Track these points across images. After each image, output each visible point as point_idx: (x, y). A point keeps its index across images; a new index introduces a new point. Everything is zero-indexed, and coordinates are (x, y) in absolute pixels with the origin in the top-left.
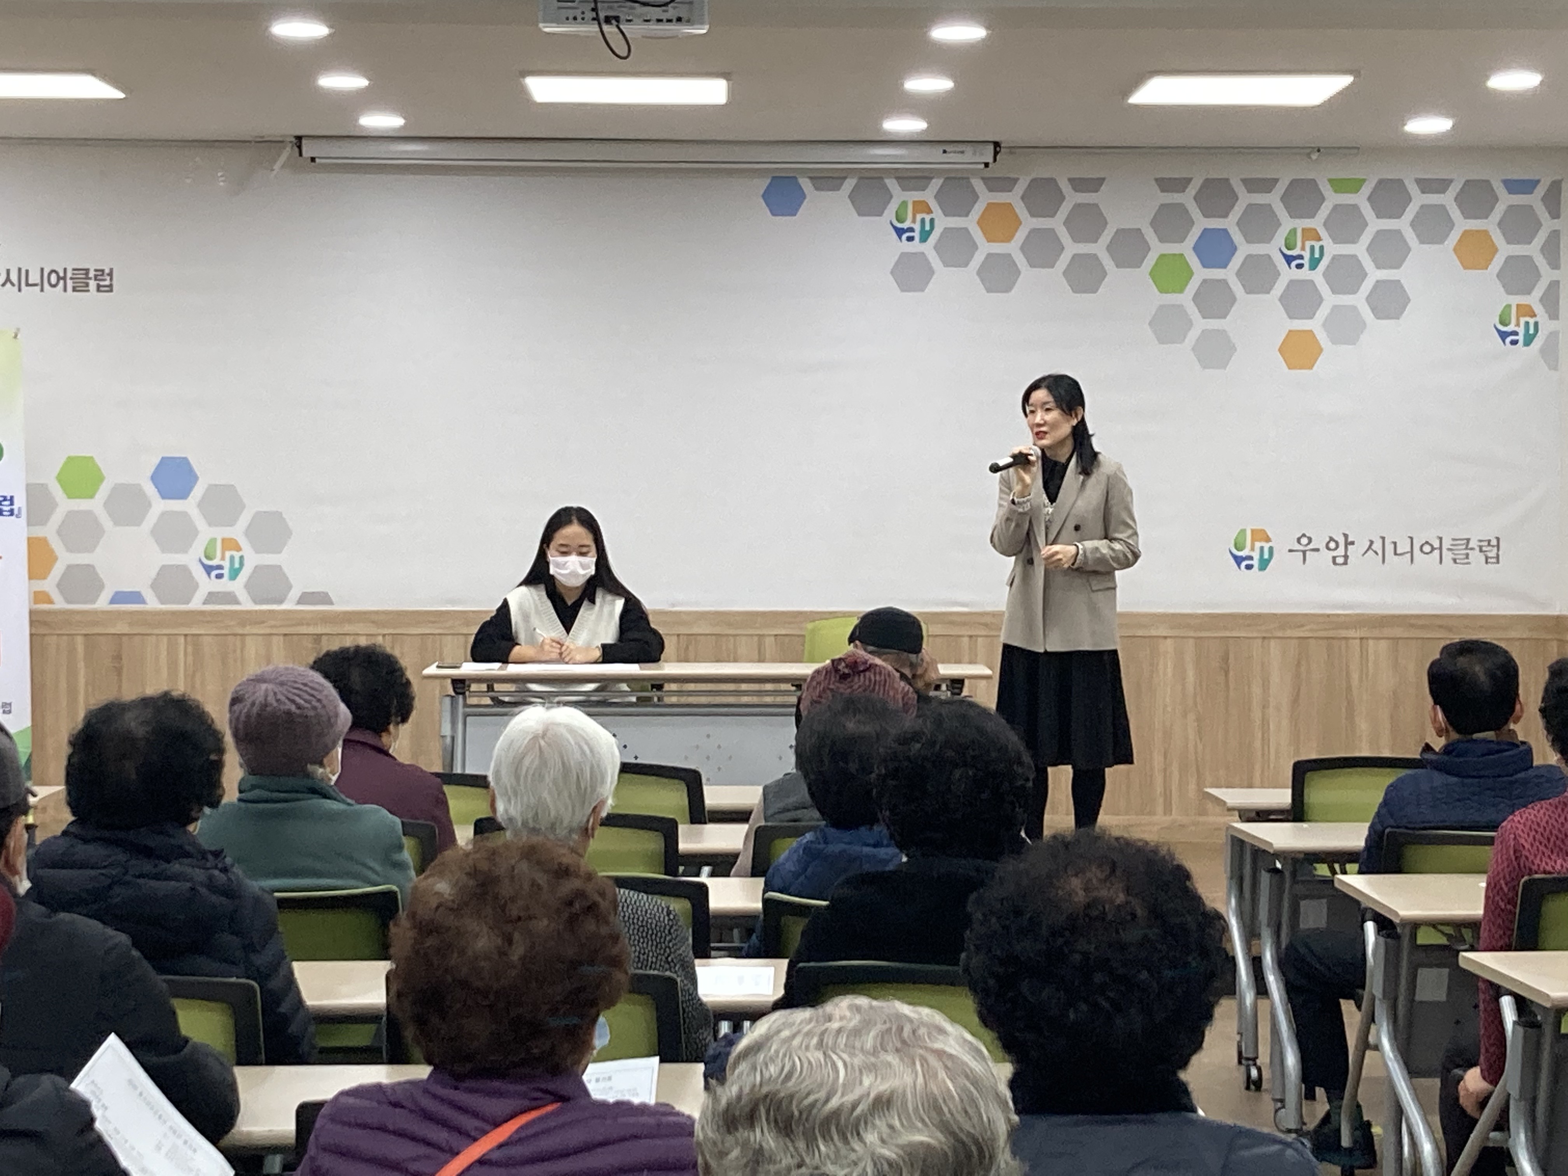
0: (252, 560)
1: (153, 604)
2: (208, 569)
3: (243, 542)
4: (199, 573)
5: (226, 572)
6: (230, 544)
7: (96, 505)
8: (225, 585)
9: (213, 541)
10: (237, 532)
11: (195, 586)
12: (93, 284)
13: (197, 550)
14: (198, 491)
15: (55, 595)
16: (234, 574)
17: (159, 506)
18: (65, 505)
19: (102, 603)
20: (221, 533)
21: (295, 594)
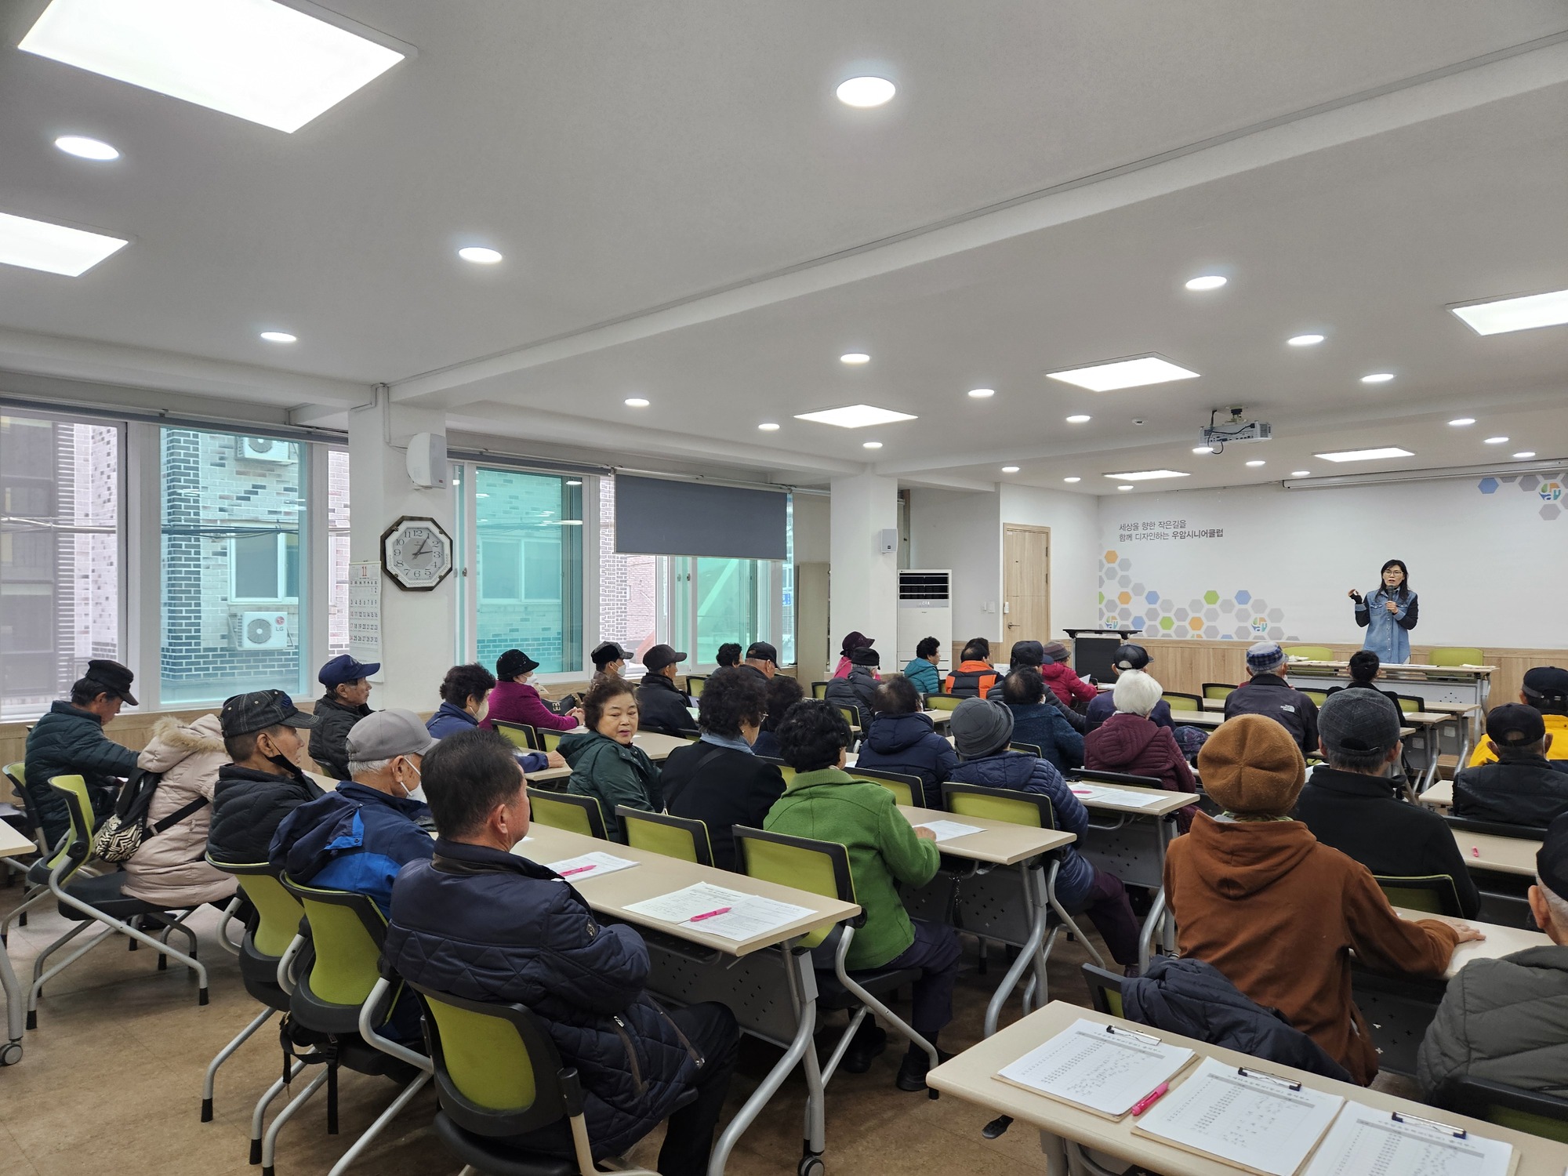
0: (1270, 625)
1: (1235, 639)
2: (1255, 628)
3: (1267, 619)
4: (1251, 629)
5: (1261, 629)
6: (1262, 619)
7: (1216, 606)
8: (1260, 633)
9: (1256, 619)
10: (1265, 615)
11: (1249, 633)
12: (1216, 534)
13: (1251, 621)
14: (1251, 602)
15: (1203, 635)
16: (1264, 629)
17: (1238, 606)
18: (1207, 606)
19: (1219, 638)
20: (1259, 616)
21: (1285, 636)
